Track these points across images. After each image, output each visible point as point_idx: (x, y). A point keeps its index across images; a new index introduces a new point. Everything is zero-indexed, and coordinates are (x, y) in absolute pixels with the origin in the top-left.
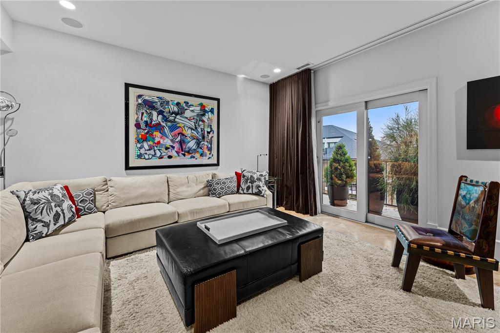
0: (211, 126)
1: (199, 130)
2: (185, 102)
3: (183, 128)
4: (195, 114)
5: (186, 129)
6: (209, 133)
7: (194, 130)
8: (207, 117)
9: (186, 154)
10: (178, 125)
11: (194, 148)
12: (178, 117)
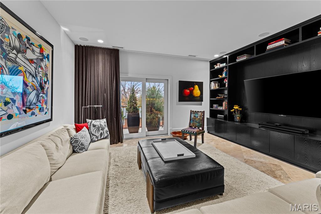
0: (47, 74)
1: (39, 78)
2: (27, 37)
3: (24, 73)
4: (36, 57)
5: (28, 75)
6: (45, 83)
7: (34, 78)
8: (44, 63)
9: (28, 110)
10: (20, 68)
11: (34, 101)
12: (20, 55)
